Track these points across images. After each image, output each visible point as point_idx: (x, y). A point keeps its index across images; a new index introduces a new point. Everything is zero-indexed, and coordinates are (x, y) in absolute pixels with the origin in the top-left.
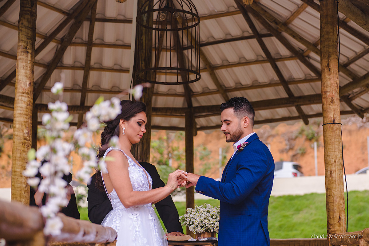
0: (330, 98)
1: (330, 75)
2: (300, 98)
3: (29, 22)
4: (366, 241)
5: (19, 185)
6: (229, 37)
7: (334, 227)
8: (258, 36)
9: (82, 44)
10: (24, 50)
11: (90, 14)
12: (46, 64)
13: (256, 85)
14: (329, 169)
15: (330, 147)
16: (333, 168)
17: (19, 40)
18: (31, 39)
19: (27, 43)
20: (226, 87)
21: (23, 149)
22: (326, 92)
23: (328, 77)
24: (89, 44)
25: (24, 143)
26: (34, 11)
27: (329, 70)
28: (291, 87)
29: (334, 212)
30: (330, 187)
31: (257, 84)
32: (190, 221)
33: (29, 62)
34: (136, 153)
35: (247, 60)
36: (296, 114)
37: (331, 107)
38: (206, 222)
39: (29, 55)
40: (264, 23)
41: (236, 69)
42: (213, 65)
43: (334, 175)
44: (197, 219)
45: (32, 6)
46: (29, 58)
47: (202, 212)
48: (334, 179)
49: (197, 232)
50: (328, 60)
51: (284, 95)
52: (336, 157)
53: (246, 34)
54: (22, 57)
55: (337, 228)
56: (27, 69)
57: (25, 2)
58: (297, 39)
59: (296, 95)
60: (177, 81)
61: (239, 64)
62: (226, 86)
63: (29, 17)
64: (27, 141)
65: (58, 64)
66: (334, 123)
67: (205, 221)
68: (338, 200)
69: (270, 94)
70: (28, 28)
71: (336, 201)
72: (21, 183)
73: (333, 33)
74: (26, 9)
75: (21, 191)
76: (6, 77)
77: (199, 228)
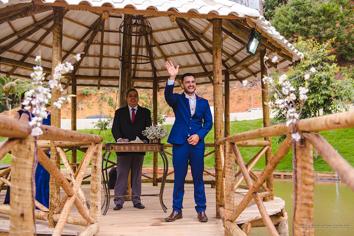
0: (217, 71)
1: (217, 59)
3: (58, 30)
4: (229, 142)
5: (55, 114)
6: (174, 41)
7: (217, 136)
8: (189, 40)
9: (98, 44)
10: (56, 44)
11: (101, 28)
14: (216, 107)
15: (217, 96)
16: (218, 107)
17: (54, 39)
18: (59, 39)
19: (58, 41)
21: (56, 96)
22: (215, 67)
23: (216, 60)
24: (102, 44)
25: (57, 93)
26: (61, 24)
27: (217, 56)
28: (206, 67)
29: (218, 128)
30: (216, 116)
31: (189, 65)
32: (147, 133)
33: (59, 51)
34: (123, 100)
35: (183, 53)
36: (209, 81)
37: (217, 75)
39: (59, 47)
40: (191, 33)
41: (178, 57)
42: (166, 55)
43: (218, 110)
44: (151, 132)
45: (60, 21)
46: (59, 49)
48: (218, 112)
49: (151, 139)
50: (216, 51)
51: (203, 71)
52: (219, 101)
53: (183, 39)
54: (55, 48)
55: (219, 136)
56: (58, 55)
57: (56, 19)
58: (208, 42)
59: (209, 71)
61: (179, 55)
63: (58, 27)
64: (58, 92)
65: (86, 54)
66: (219, 83)
67: (155, 134)
68: (220, 122)
69: (195, 70)
70: (58, 33)
71: (219, 123)
72: (56, 113)
73: (219, 37)
74: (57, 23)
75: (56, 117)
77: (152, 137)
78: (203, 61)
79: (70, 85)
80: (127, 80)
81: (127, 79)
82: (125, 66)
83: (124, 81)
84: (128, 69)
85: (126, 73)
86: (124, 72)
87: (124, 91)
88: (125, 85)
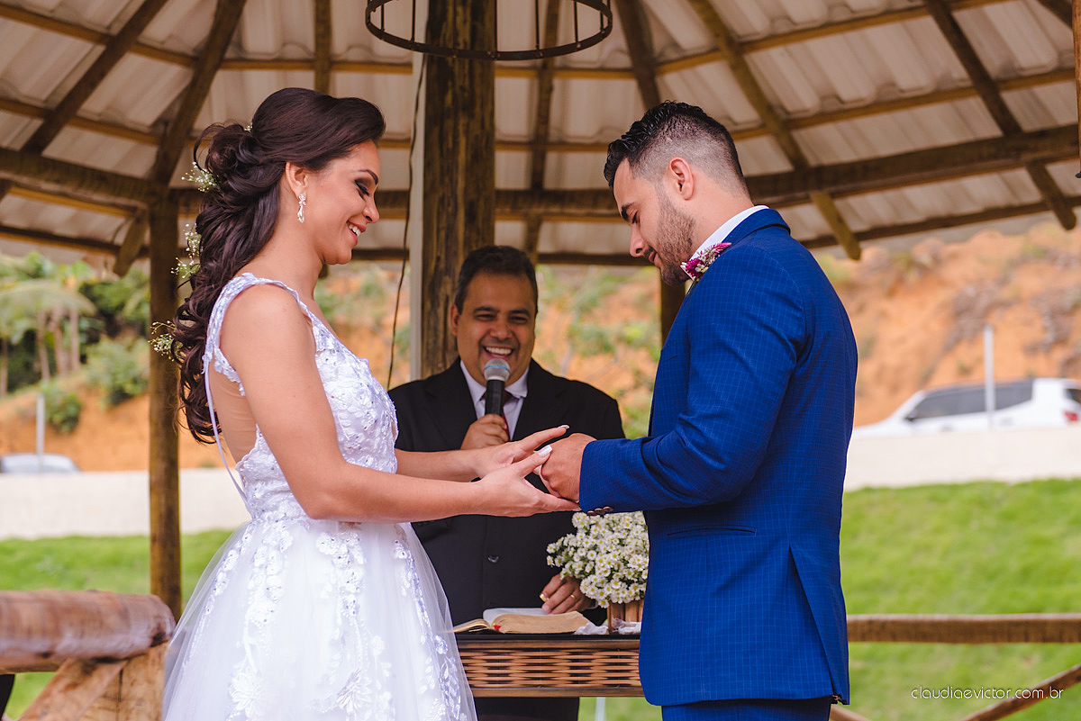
2: (1042, 134)
12: (190, 53)
13: (889, 101)
20: (787, 113)
28: (1011, 98)
31: (893, 97)
32: (583, 559)
34: (441, 327)
35: (853, 12)
36: (1032, 194)
38: (640, 566)
41: (817, 45)
42: (739, 37)
44: (608, 552)
47: (627, 525)
49: (610, 602)
51: (989, 129)
59: (1028, 123)
60: (538, 46)
61: (826, 28)
62: (790, 107)
65: (224, 50)
69: (938, 126)
76: (59, 99)
77: (616, 584)
78: (992, 62)
79: (143, 253)
80: (460, 193)
81: (461, 185)
82: (449, 98)
83: (442, 201)
84: (471, 116)
85: (456, 143)
86: (442, 139)
87: (442, 266)
88: (451, 230)
